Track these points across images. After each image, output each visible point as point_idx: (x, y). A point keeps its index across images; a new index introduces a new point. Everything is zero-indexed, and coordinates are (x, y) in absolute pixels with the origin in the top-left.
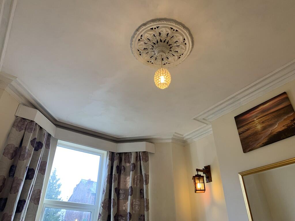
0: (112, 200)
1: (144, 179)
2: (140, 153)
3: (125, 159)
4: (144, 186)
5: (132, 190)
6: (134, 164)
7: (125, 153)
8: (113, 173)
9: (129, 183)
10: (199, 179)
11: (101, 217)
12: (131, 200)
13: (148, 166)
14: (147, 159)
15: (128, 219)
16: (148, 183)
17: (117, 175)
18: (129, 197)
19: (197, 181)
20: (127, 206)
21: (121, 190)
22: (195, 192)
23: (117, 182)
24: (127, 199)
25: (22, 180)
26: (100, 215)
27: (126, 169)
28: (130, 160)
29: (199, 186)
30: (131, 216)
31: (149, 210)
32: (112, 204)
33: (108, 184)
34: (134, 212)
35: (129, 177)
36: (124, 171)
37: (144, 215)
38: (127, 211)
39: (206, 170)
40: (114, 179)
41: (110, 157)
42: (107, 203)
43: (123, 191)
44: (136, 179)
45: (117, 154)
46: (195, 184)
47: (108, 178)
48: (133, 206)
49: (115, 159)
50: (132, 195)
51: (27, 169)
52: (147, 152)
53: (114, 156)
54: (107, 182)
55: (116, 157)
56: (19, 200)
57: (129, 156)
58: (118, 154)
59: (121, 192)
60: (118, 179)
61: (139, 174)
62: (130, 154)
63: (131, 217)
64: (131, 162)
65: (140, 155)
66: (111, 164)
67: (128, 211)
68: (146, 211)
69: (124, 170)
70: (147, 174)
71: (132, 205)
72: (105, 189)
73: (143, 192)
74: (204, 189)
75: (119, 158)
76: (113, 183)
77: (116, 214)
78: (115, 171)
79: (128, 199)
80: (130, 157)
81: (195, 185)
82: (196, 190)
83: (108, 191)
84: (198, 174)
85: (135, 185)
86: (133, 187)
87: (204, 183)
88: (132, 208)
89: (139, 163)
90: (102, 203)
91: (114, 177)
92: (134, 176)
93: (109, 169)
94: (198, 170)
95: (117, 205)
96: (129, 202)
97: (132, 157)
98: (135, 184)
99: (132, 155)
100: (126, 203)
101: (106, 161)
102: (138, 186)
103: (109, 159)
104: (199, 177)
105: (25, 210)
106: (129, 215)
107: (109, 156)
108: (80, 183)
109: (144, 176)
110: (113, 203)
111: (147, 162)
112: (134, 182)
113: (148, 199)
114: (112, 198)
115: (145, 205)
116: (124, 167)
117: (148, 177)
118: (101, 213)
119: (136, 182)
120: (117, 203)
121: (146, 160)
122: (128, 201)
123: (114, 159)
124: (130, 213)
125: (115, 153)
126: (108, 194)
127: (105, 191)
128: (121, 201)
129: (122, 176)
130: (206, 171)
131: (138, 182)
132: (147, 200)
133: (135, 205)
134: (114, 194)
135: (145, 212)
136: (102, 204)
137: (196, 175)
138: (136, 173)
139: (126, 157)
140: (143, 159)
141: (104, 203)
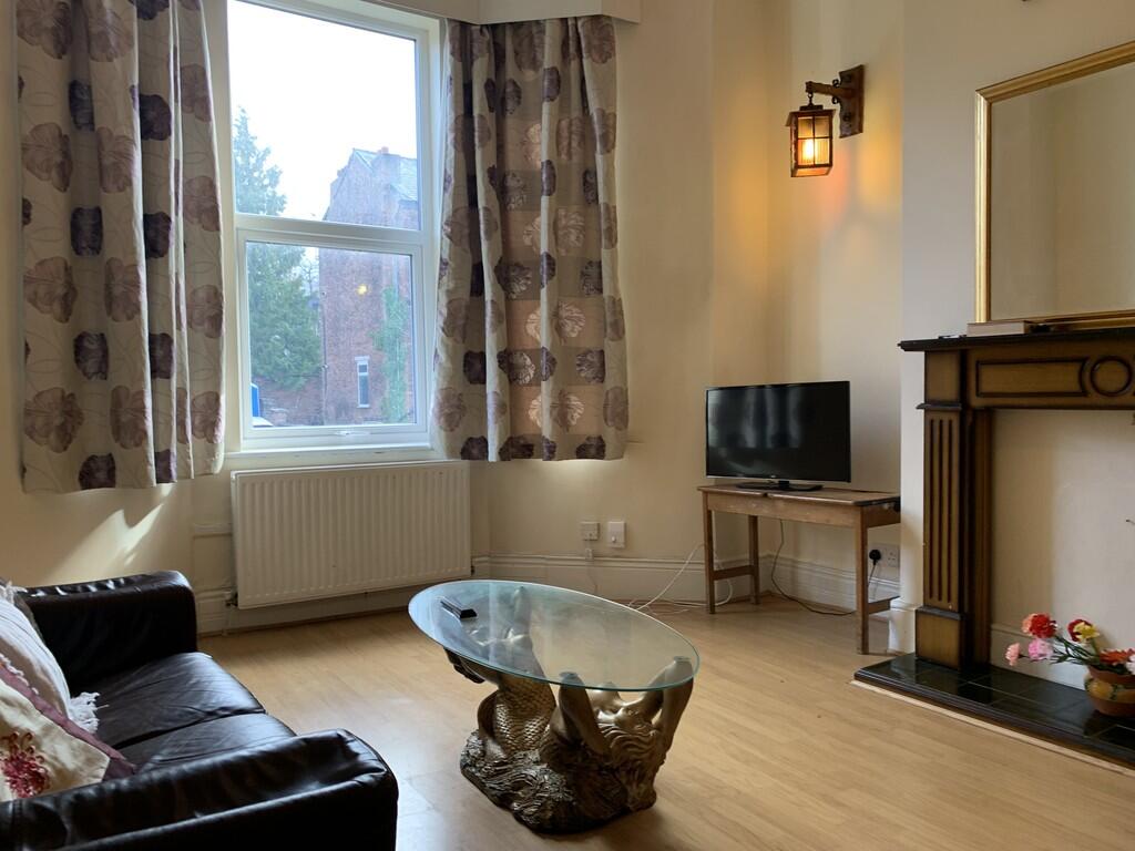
0: (481, 213)
1: (598, 132)
2: (580, 23)
3: (516, 53)
4: (599, 158)
5: (552, 177)
6: (553, 70)
7: (517, 26)
8: (476, 112)
9: (538, 149)
10: (813, 123)
11: (448, 271)
12: (550, 210)
13: (614, 76)
14: (607, 49)
15: (545, 276)
16: (614, 146)
17: (491, 118)
18: (545, 200)
19: (805, 132)
20: (539, 233)
21: (509, 178)
22: (793, 174)
23: (492, 145)
24: (534, 208)
25: (133, 142)
26: (444, 263)
27: (522, 95)
28: (539, 56)
29: (812, 150)
30: (554, 264)
31: (618, 245)
32: (482, 226)
33: (462, 155)
34: (563, 252)
35: (537, 126)
36: (519, 103)
37: (600, 262)
38: (539, 249)
39: (844, 85)
40: (481, 132)
41: (457, 46)
42: (466, 223)
43: (518, 181)
44: (565, 134)
45: (481, 31)
46: (796, 143)
47: (456, 130)
48: (561, 233)
49: (475, 51)
50: (554, 194)
51: (137, 98)
52: (609, 17)
53: (472, 41)
54: (455, 147)
55: (481, 46)
56: (145, 216)
57: (532, 38)
58: (485, 30)
59: (511, 183)
60: (498, 135)
61: (576, 113)
62: (534, 30)
63: (554, 270)
64: (541, 65)
65: (580, 30)
66: (461, 76)
67: (544, 248)
68: (606, 248)
69: (516, 99)
70: (607, 112)
71: (554, 227)
72: (451, 172)
73: (593, 181)
74: (828, 162)
75: (492, 50)
76: (477, 148)
77: (500, 262)
78: (481, 100)
79: (539, 209)
80: (536, 41)
81: (796, 148)
82: (797, 166)
83: (464, 183)
84: (811, 104)
85: (564, 156)
86: (555, 163)
87: (831, 137)
88: (556, 239)
89: (574, 64)
90: (447, 224)
91: (481, 127)
92: (560, 121)
93: (456, 95)
94: (812, 88)
95: (499, 231)
96: (543, 220)
97: (547, 40)
98: (565, 151)
99: (542, 32)
100: (533, 221)
101: (443, 65)
102: (575, 159)
103: (452, 54)
104: (813, 113)
105: (177, 249)
106: (549, 264)
107: (452, 40)
108: (349, 163)
109: (595, 118)
110: (487, 222)
111: (609, 60)
112: (558, 144)
113: (615, 207)
114: (481, 203)
115: (604, 226)
116: (514, 83)
117: (611, 122)
118: (446, 256)
119: (565, 143)
120: (499, 223)
121: (605, 53)
122: (539, 215)
123: (471, 52)
124: (549, 257)
125: (473, 28)
126: (464, 191)
127: (453, 181)
128: (516, 216)
129: (511, 122)
130: (846, 89)
131: (574, 144)
132: (611, 210)
133: (566, 227)
134: (487, 192)
135: (603, 250)
136: (446, 227)
137: (802, 108)
138: (563, 109)
139: (520, 44)
140: (589, 51)
141: (451, 222)
